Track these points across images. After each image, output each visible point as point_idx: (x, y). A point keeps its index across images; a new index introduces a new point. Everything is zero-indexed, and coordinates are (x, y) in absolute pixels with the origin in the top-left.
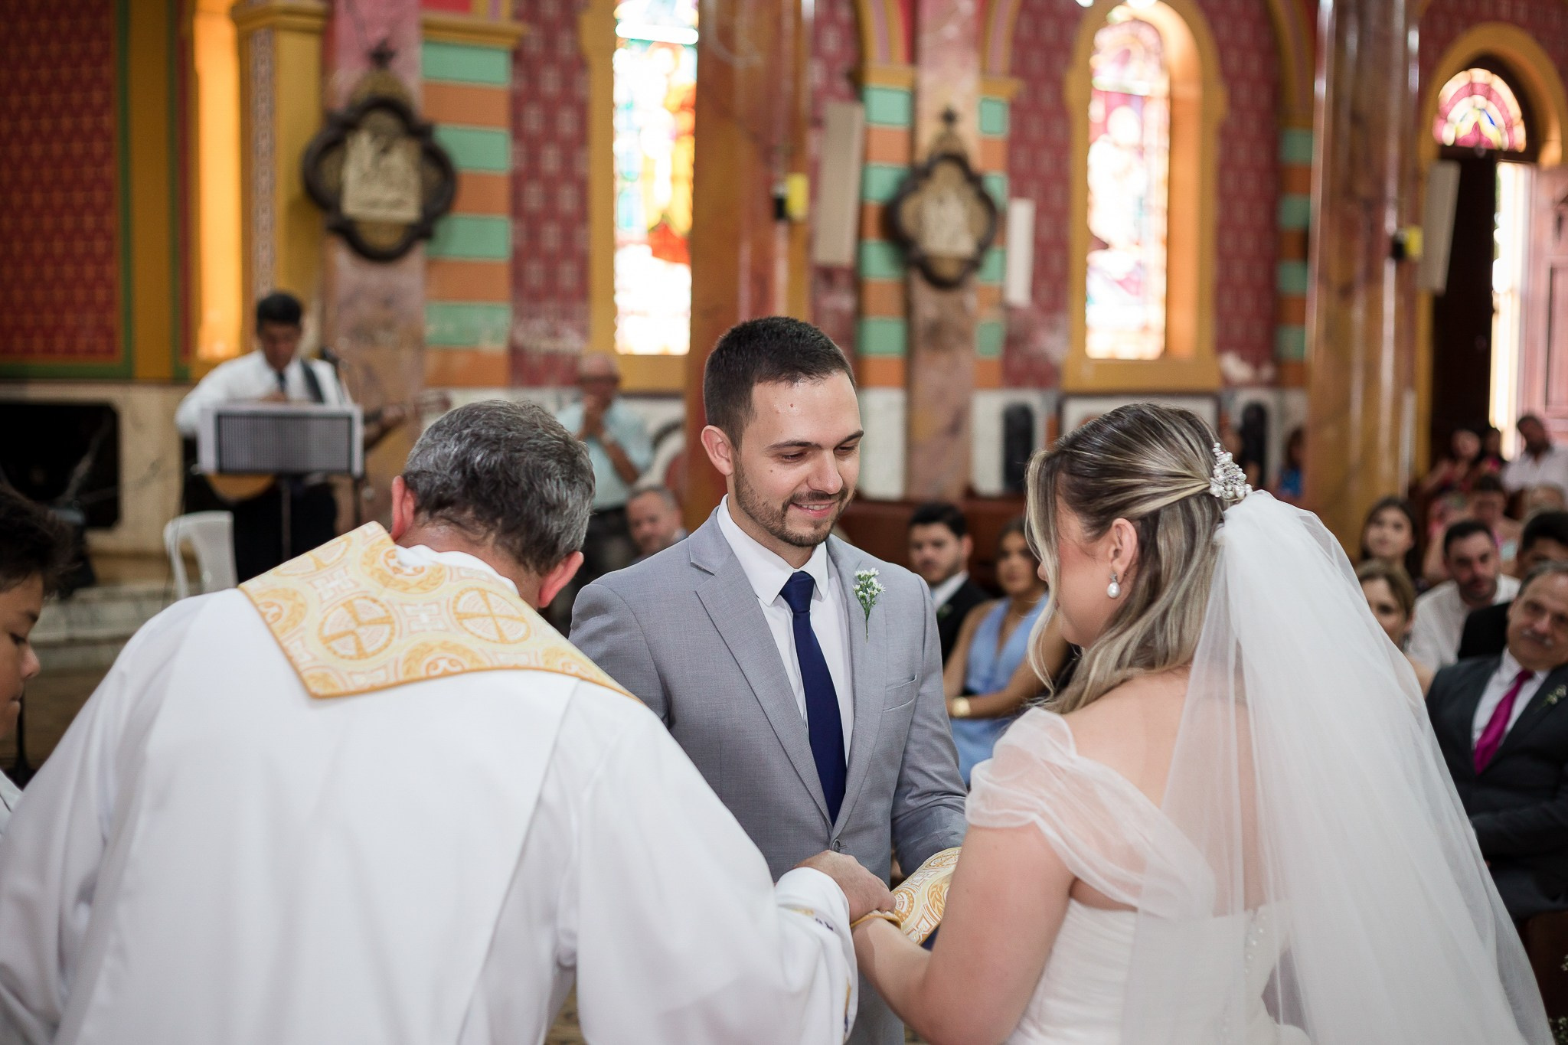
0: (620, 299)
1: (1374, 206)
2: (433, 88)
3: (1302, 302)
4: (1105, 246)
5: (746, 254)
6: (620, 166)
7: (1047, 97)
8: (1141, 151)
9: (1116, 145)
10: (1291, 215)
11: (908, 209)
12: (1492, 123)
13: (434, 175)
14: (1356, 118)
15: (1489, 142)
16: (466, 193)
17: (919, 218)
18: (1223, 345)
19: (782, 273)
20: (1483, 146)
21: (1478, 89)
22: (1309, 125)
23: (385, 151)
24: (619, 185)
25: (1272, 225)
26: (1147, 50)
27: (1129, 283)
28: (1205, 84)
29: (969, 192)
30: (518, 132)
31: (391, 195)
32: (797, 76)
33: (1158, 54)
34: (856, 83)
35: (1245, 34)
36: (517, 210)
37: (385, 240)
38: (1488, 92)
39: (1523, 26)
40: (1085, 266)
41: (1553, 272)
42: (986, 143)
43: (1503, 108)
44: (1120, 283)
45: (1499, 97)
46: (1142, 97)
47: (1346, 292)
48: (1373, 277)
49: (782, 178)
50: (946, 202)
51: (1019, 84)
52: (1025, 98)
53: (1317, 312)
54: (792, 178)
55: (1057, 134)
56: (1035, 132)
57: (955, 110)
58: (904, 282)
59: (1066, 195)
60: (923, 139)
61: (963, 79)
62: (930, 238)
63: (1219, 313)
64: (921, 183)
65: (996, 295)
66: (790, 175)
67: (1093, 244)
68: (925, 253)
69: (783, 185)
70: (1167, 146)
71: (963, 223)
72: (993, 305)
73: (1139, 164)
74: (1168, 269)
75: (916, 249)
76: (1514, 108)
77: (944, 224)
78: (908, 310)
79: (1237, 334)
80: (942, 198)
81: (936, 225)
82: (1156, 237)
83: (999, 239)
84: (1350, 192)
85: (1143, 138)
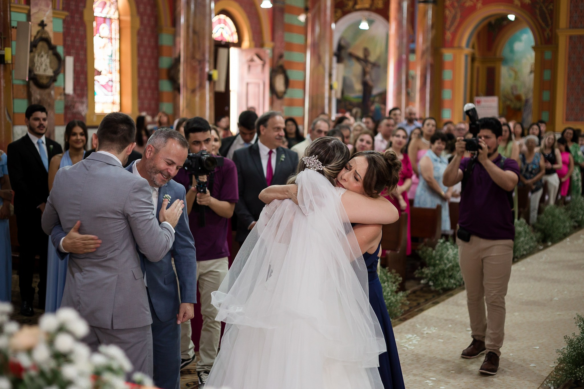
1: (202, 62)
4: (99, 73)
7: (77, 18)
8: (111, 39)
9: (102, 37)
10: (163, 64)
12: (227, 33)
15: (226, 40)
18: (141, 109)
19: (3, 83)
20: (224, 41)
21: (222, 21)
25: (157, 67)
26: (112, 3)
27: (107, 87)
28: (132, 16)
29: (51, 52)
33: (116, 4)
38: (225, 23)
40: (94, 80)
41: (248, 84)
42: (55, 33)
45: (229, 24)
46: (110, 19)
47: (193, 91)
48: (202, 86)
49: (3, 49)
50: (42, 56)
51: (66, 13)
52: (69, 19)
53: (183, 98)
54: (6, 48)
55: (81, 33)
56: (73, 31)
57: (45, 23)
58: (28, 86)
59: (85, 55)
60: (34, 33)
61: (47, 11)
62: (36, 70)
63: (140, 98)
64: (34, 49)
65: (62, 91)
66: (4, 47)
67: (96, 73)
68: (35, 75)
69: (3, 51)
70: (119, 38)
71: (48, 64)
72: (60, 95)
73: (110, 44)
74: (120, 82)
75: (33, 73)
76: (234, 29)
77: (41, 64)
78: (29, 96)
79: (146, 105)
80: (41, 55)
81: (39, 65)
82: (116, 70)
83: (62, 71)
84: (193, 58)
85: (112, 35)
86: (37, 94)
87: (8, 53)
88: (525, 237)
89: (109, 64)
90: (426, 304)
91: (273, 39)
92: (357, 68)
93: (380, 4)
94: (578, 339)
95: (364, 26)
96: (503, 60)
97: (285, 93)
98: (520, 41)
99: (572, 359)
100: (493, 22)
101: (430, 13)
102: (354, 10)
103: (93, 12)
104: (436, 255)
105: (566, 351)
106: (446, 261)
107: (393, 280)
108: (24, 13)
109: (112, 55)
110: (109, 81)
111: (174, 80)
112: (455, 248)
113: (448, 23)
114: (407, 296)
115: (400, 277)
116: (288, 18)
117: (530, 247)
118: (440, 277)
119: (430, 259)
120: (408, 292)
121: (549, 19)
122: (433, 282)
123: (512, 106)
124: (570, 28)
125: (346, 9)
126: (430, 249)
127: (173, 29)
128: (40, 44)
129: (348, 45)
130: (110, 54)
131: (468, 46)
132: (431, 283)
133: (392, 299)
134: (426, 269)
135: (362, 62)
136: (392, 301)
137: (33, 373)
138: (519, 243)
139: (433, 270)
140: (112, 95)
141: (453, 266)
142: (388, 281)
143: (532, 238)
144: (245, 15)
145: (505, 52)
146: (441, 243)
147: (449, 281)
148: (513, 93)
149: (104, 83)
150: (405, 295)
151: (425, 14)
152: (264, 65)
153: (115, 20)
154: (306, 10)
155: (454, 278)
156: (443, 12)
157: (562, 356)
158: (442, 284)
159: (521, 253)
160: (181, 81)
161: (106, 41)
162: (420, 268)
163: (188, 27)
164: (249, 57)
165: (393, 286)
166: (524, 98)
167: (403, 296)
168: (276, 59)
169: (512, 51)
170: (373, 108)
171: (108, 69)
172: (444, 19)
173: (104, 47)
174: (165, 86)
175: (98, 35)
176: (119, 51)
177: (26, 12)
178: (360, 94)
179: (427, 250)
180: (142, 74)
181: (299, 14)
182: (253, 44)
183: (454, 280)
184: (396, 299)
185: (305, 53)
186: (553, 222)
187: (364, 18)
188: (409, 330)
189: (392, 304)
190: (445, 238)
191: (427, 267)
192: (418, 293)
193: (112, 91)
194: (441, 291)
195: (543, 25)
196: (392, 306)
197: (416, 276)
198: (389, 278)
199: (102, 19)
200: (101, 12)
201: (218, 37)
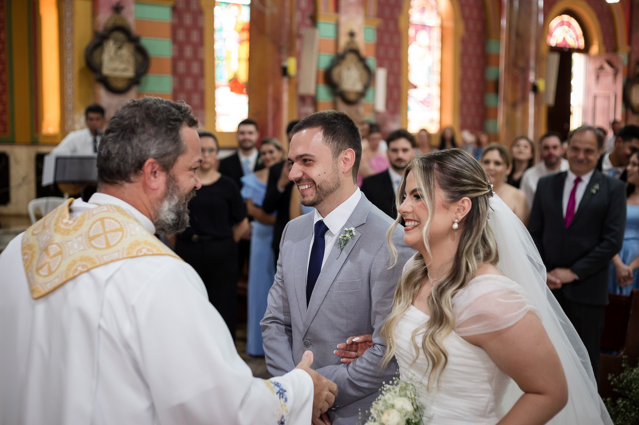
0: (218, 109)
1: (525, 71)
2: (139, 22)
3: (496, 110)
4: (415, 87)
5: (271, 90)
6: (217, 54)
7: (391, 26)
8: (430, 48)
9: (420, 46)
10: (491, 74)
11: (335, 73)
12: (571, 38)
13: (140, 58)
15: (569, 45)
16: (154, 65)
17: (340, 75)
19: (285, 98)
20: (568, 47)
21: (565, 23)
22: (499, 38)
23: (120, 48)
24: (217, 62)
25: (483, 80)
26: (432, 7)
27: (425, 102)
28: (455, 21)
29: (360, 65)
30: (175, 40)
31: (122, 66)
32: (291, 18)
33: (436, 9)
34: (314, 20)
35: (471, 1)
36: (174, 72)
37: (120, 85)
38: (569, 25)
40: (407, 95)
41: (595, 97)
42: (367, 45)
43: (575, 31)
44: (422, 102)
45: (573, 27)
46: (430, 27)
47: (514, 105)
48: (525, 99)
51: (380, 21)
52: (383, 27)
53: (503, 114)
54: (289, 59)
55: (396, 42)
56: (387, 39)
57: (355, 32)
58: (335, 103)
59: (400, 66)
60: (342, 44)
61: (357, 19)
62: (343, 85)
63: (461, 114)
64: (341, 61)
65: (371, 107)
66: (288, 57)
67: (410, 86)
68: (342, 90)
69: (287, 62)
70: (440, 47)
71: (357, 78)
72: (370, 111)
73: (429, 54)
74: (440, 97)
75: (338, 89)
76: (579, 31)
77: (350, 78)
79: (469, 123)
80: (349, 67)
82: (435, 84)
83: (372, 84)
84: (516, 65)
85: (431, 44)
87: (291, 64)
89: (428, 76)
91: (630, 42)
103: (409, 18)
108: (333, 23)
109: (432, 66)
110: (427, 95)
128: (349, 56)
130: (429, 65)
140: (430, 112)
152: (616, 75)
153: (436, 28)
160: (502, 93)
161: (424, 50)
163: (509, 28)
164: (598, 65)
168: (633, 65)
171: (426, 82)
173: (423, 57)
174: (491, 100)
175: (414, 43)
176: (440, 62)
177: (335, 21)
180: (466, 87)
182: (603, 49)
193: (429, 107)
199: (420, 27)
201: (560, 43)
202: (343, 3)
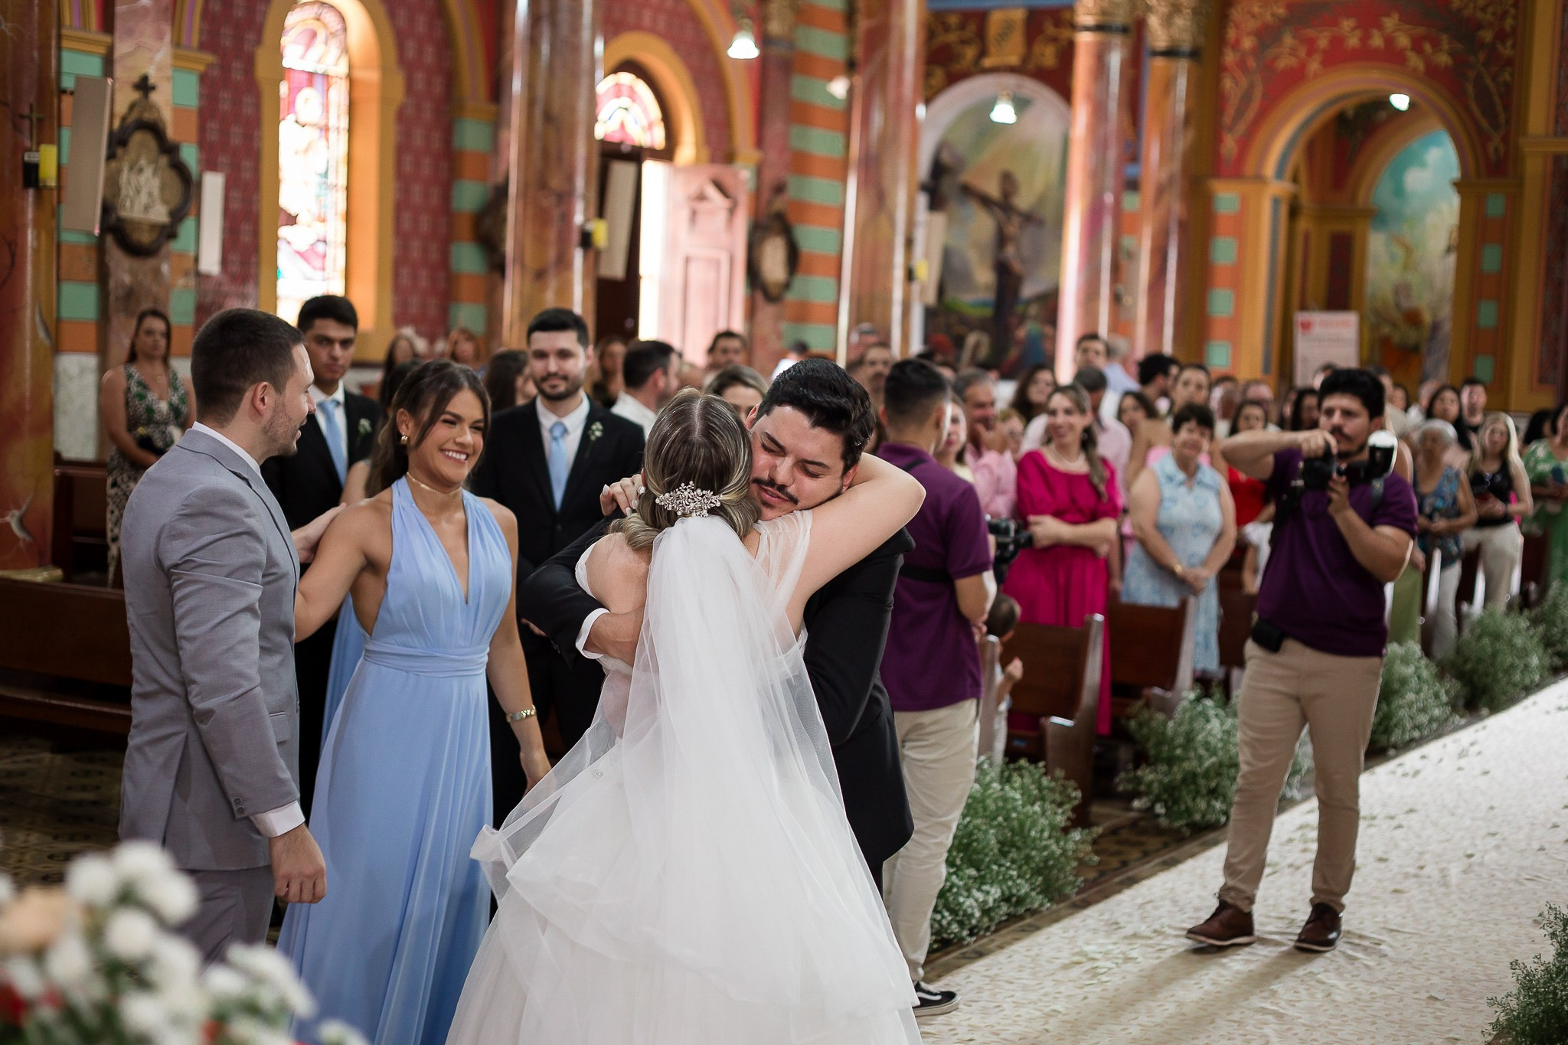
1: (565, 198)
4: (292, 220)
7: (238, 72)
8: (326, 129)
9: (302, 123)
10: (465, 199)
12: (636, 122)
14: (548, 117)
15: (633, 140)
17: (115, 185)
18: (399, 320)
19: (30, 239)
20: (629, 143)
21: (625, 91)
25: (446, 208)
26: (331, 34)
27: (310, 256)
28: (384, 70)
29: (164, 160)
32: (44, 50)
33: (342, 37)
35: (421, 25)
38: (632, 95)
39: (665, 36)
40: (277, 238)
41: (687, 260)
42: (178, 111)
43: (645, 111)
44: (300, 254)
45: (643, 100)
46: (326, 76)
47: (540, 275)
48: (563, 263)
49: (34, 148)
50: (141, 170)
51: (210, 58)
52: (216, 73)
53: (513, 293)
54: (43, 148)
55: (248, 110)
56: (225, 106)
57: (152, 81)
58: (100, 249)
59: (257, 170)
60: (121, 108)
61: (158, 51)
62: (124, 206)
63: (397, 288)
64: (120, 151)
65: (190, 264)
66: (39, 144)
67: (282, 218)
68: (120, 220)
69: (35, 154)
70: (347, 126)
71: (156, 192)
72: (186, 274)
73: (323, 142)
74: (347, 245)
75: (114, 216)
76: (655, 112)
77: (138, 192)
78: (103, 276)
79: (414, 310)
80: (137, 167)
81: (131, 193)
82: (336, 214)
83: (193, 209)
84: (543, 185)
85: (327, 118)
86: (123, 270)
87: (47, 159)
88: (1418, 692)
89: (318, 196)
90: (1144, 864)
91: (760, 142)
92: (982, 224)
93: (1048, 56)
94: (1547, 970)
95: (1004, 113)
96: (1375, 216)
97: (787, 286)
98: (1423, 165)
99: (1531, 1025)
100: (1350, 113)
101: (1182, 84)
102: (978, 70)
103: (281, 57)
104: (1176, 734)
105: (1513, 1004)
106: (1202, 751)
107: (1058, 797)
108: (98, 53)
109: (326, 173)
110: (318, 241)
111: (490, 243)
112: (1227, 716)
113: (1230, 111)
114: (1095, 842)
115: (1075, 789)
116: (802, 88)
117: (1431, 720)
118: (1185, 793)
119: (1159, 744)
120: (1098, 830)
121: (1499, 108)
122: (1167, 808)
123: (1396, 338)
124: (1556, 134)
125: (957, 67)
126: (1160, 716)
127: (492, 108)
128: (138, 138)
129: (960, 163)
130: (323, 170)
131: (1280, 174)
132: (1160, 809)
133: (1054, 847)
134: (1147, 771)
135: (997, 210)
136: (1053, 853)
137: (47, 1013)
138: (1401, 707)
139: (1166, 774)
140: (324, 280)
141: (1221, 764)
142: (1043, 799)
143: (1437, 696)
144: (685, 76)
145: (1382, 193)
146: (1191, 702)
147: (1209, 804)
148: (1398, 306)
149: (303, 248)
150: (1089, 839)
151: (1169, 85)
152: (732, 211)
153: (339, 80)
154: (851, 67)
155: (1221, 798)
156: (1218, 81)
157: (1503, 1018)
158: (1189, 812)
159: (1407, 737)
160: (509, 247)
161: (313, 134)
162: (1130, 766)
163: (531, 102)
164: (693, 189)
165: (1056, 813)
166: (1427, 318)
167: (1083, 842)
168: (766, 193)
169: (1399, 191)
170: (1021, 333)
171: (315, 209)
172: (1219, 100)
173: (307, 150)
174: (467, 259)
175: (291, 118)
176: (346, 161)
177: (102, 50)
178: (989, 296)
179: (1151, 719)
180: (407, 225)
181: (830, 78)
182: (705, 153)
183: (1222, 803)
184: (1062, 848)
185: (844, 180)
186: (1494, 655)
187: (1005, 93)
188: (1095, 931)
189: (1051, 863)
190: (1201, 690)
191: (1149, 764)
192: (1124, 834)
193: (323, 269)
194: (1187, 832)
195: (1485, 124)
196: (1052, 868)
197: (1121, 788)
198: (1046, 792)
199: (305, 77)
200: (303, 57)
201: (614, 132)
202: (120, 9)
